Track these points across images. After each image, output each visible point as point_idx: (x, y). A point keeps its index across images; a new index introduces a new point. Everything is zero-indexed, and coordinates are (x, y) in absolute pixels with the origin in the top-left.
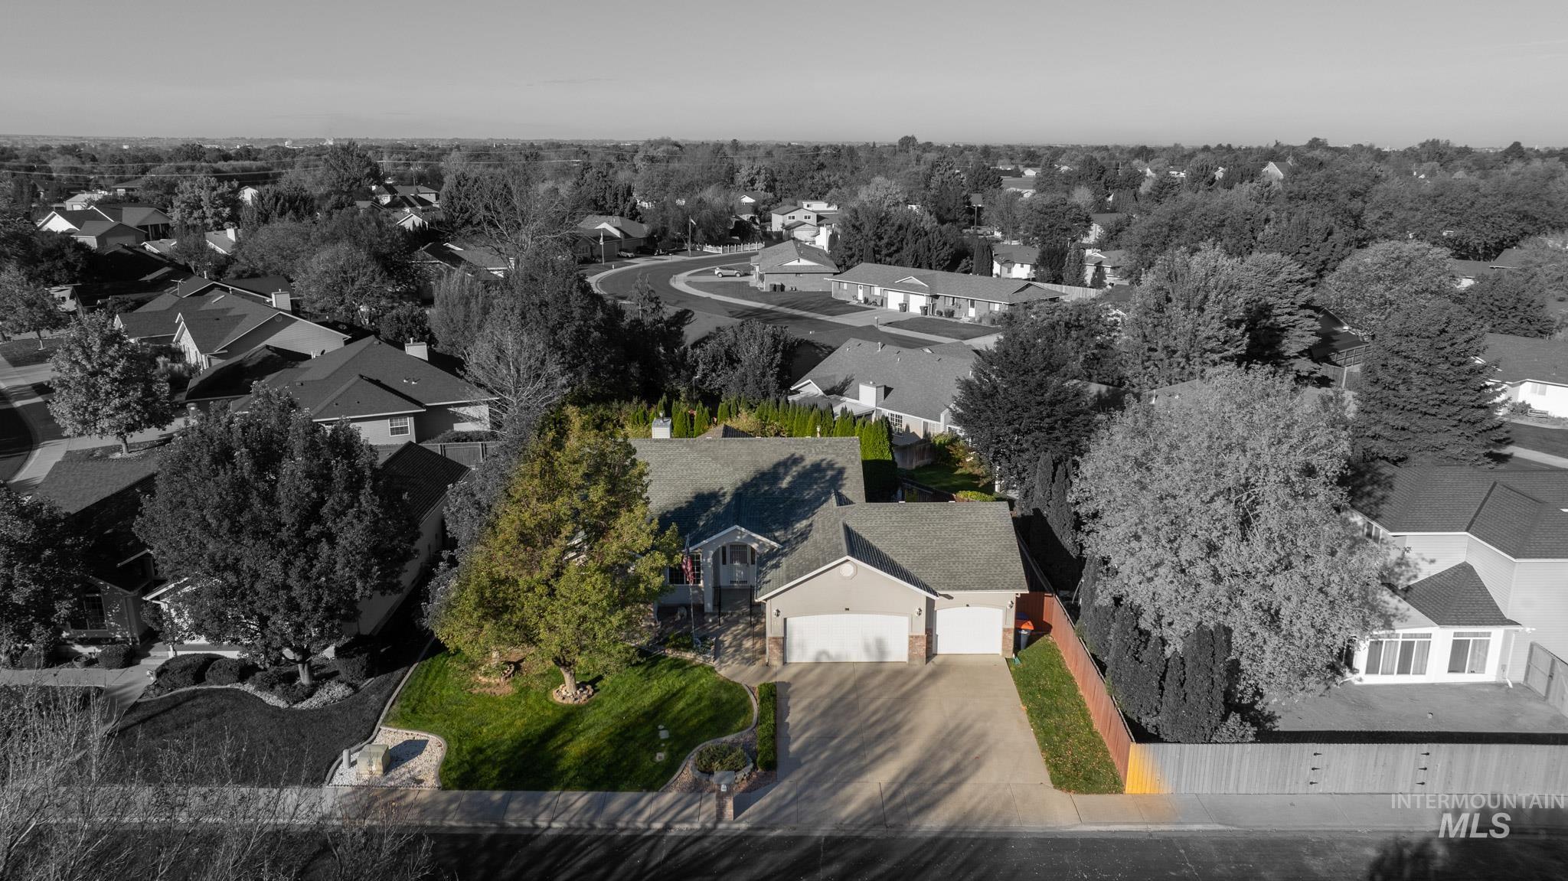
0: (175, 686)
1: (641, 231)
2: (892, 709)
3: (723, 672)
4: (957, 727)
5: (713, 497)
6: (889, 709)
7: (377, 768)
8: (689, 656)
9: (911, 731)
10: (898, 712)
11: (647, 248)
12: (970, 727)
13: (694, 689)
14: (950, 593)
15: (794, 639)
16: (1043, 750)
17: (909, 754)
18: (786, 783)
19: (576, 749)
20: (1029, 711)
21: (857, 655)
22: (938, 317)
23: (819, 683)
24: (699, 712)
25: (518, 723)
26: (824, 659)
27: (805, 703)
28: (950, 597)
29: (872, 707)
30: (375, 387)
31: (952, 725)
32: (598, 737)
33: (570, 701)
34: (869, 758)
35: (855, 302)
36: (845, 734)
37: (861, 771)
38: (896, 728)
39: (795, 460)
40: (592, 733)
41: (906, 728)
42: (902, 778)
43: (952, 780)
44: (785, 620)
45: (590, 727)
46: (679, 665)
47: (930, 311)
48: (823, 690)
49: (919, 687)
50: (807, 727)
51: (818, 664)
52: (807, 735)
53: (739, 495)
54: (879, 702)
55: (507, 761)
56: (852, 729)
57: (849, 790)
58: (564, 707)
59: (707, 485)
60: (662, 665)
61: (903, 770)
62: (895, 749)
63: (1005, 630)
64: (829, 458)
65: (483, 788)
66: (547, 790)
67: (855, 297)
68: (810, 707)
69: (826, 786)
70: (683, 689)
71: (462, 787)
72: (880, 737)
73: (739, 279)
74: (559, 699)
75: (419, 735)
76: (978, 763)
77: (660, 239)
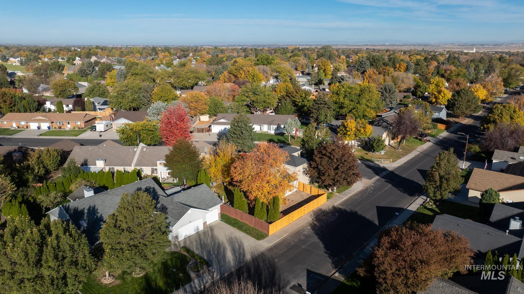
6: (213, 241)
9: (222, 243)
10: (215, 241)
12: (231, 237)
15: (179, 235)
16: (248, 235)
17: (228, 247)
18: (214, 265)
20: (237, 229)
22: (55, 129)
23: (191, 242)
27: (194, 248)
29: (209, 243)
31: (228, 238)
33: (141, 275)
34: (222, 252)
36: (211, 250)
37: (224, 256)
38: (219, 244)
43: (241, 248)
47: (51, 128)
48: (194, 244)
49: (212, 233)
52: (204, 254)
54: (209, 241)
57: (227, 260)
61: (231, 251)
62: (225, 248)
63: (219, 214)
67: (12, 127)
68: (197, 249)
69: (222, 261)
72: (218, 247)
76: (242, 243)
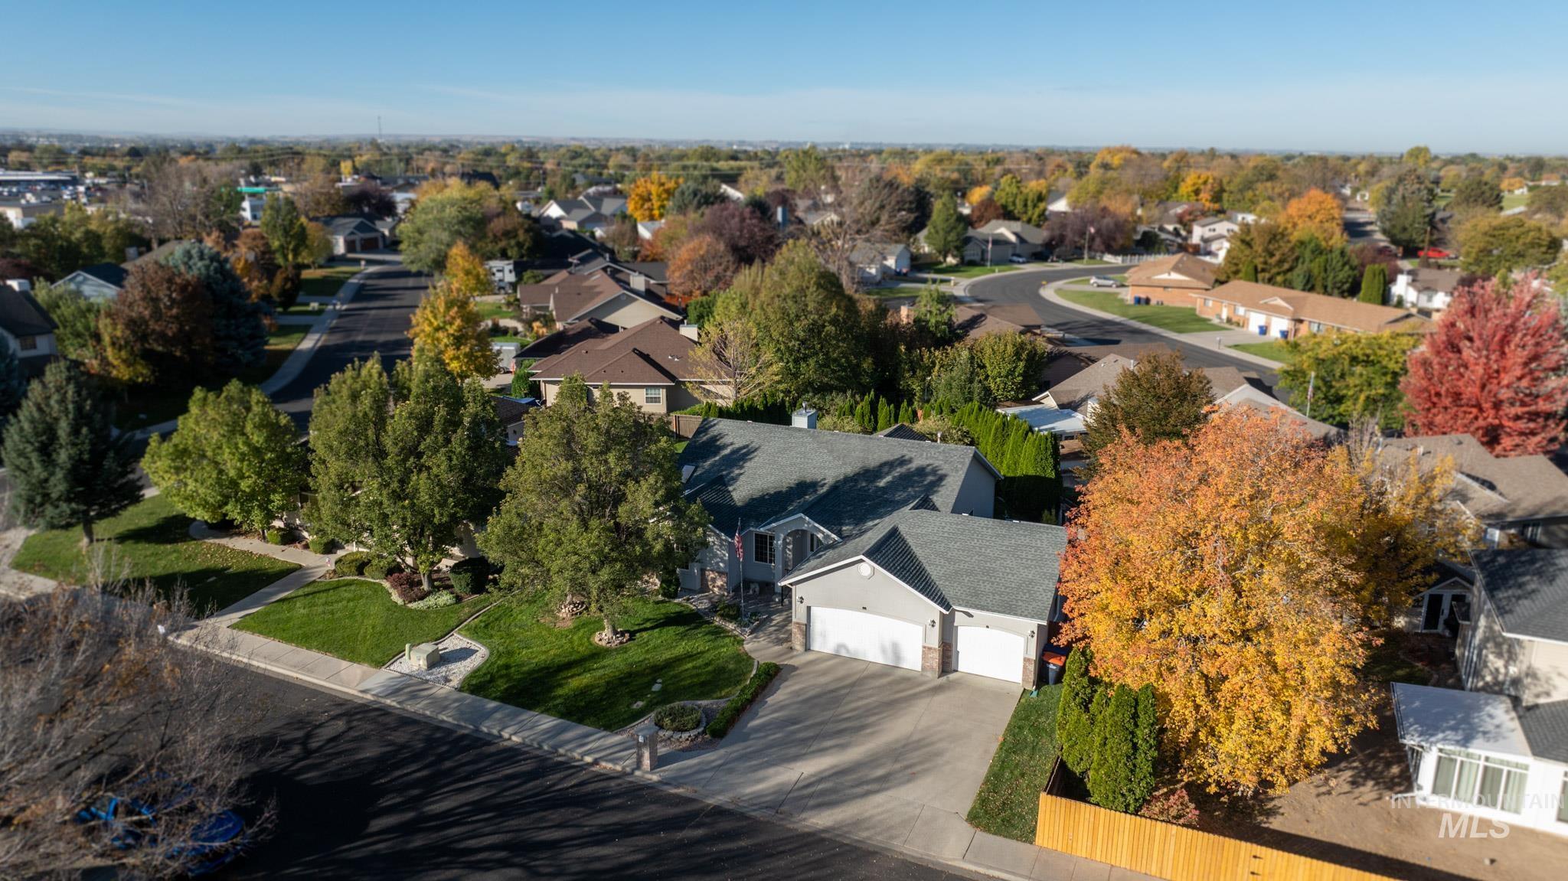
0: (344, 574)
1: (1038, 236)
2: (870, 711)
3: (747, 647)
4: (919, 741)
5: (814, 485)
6: (868, 711)
7: (423, 663)
8: (731, 626)
9: (872, 734)
10: (875, 714)
11: (1040, 255)
12: (932, 743)
13: (710, 656)
14: (971, 611)
15: (817, 627)
16: (985, 783)
17: (854, 753)
18: (722, 752)
19: (577, 682)
20: (1004, 743)
21: (875, 655)
22: (1301, 343)
23: (824, 673)
24: (698, 675)
25: (552, 653)
26: (843, 653)
27: (796, 687)
28: (970, 616)
29: (853, 705)
30: (640, 360)
31: (915, 738)
32: (600, 678)
33: (603, 643)
34: (813, 748)
35: (1216, 321)
36: (808, 723)
37: (796, 758)
38: (863, 727)
39: (902, 461)
40: (600, 672)
41: (868, 731)
42: (826, 774)
43: (873, 786)
44: (809, 608)
45: (604, 667)
46: (719, 632)
47: (1291, 337)
48: (823, 680)
49: (915, 696)
50: (782, 708)
51: (836, 656)
52: (775, 715)
53: (835, 488)
54: (860, 703)
55: (520, 680)
56: (819, 720)
57: (772, 771)
58: (597, 647)
59: (810, 474)
60: (704, 629)
61: (832, 767)
62: (843, 747)
63: (1026, 660)
64: (937, 463)
65: (486, 697)
66: (530, 709)
67: (1219, 317)
68: (797, 693)
70: (702, 653)
71: (472, 692)
72: (840, 733)
73: (1114, 290)
74: (597, 640)
75: (474, 645)
76: (912, 778)
77: (1057, 245)
